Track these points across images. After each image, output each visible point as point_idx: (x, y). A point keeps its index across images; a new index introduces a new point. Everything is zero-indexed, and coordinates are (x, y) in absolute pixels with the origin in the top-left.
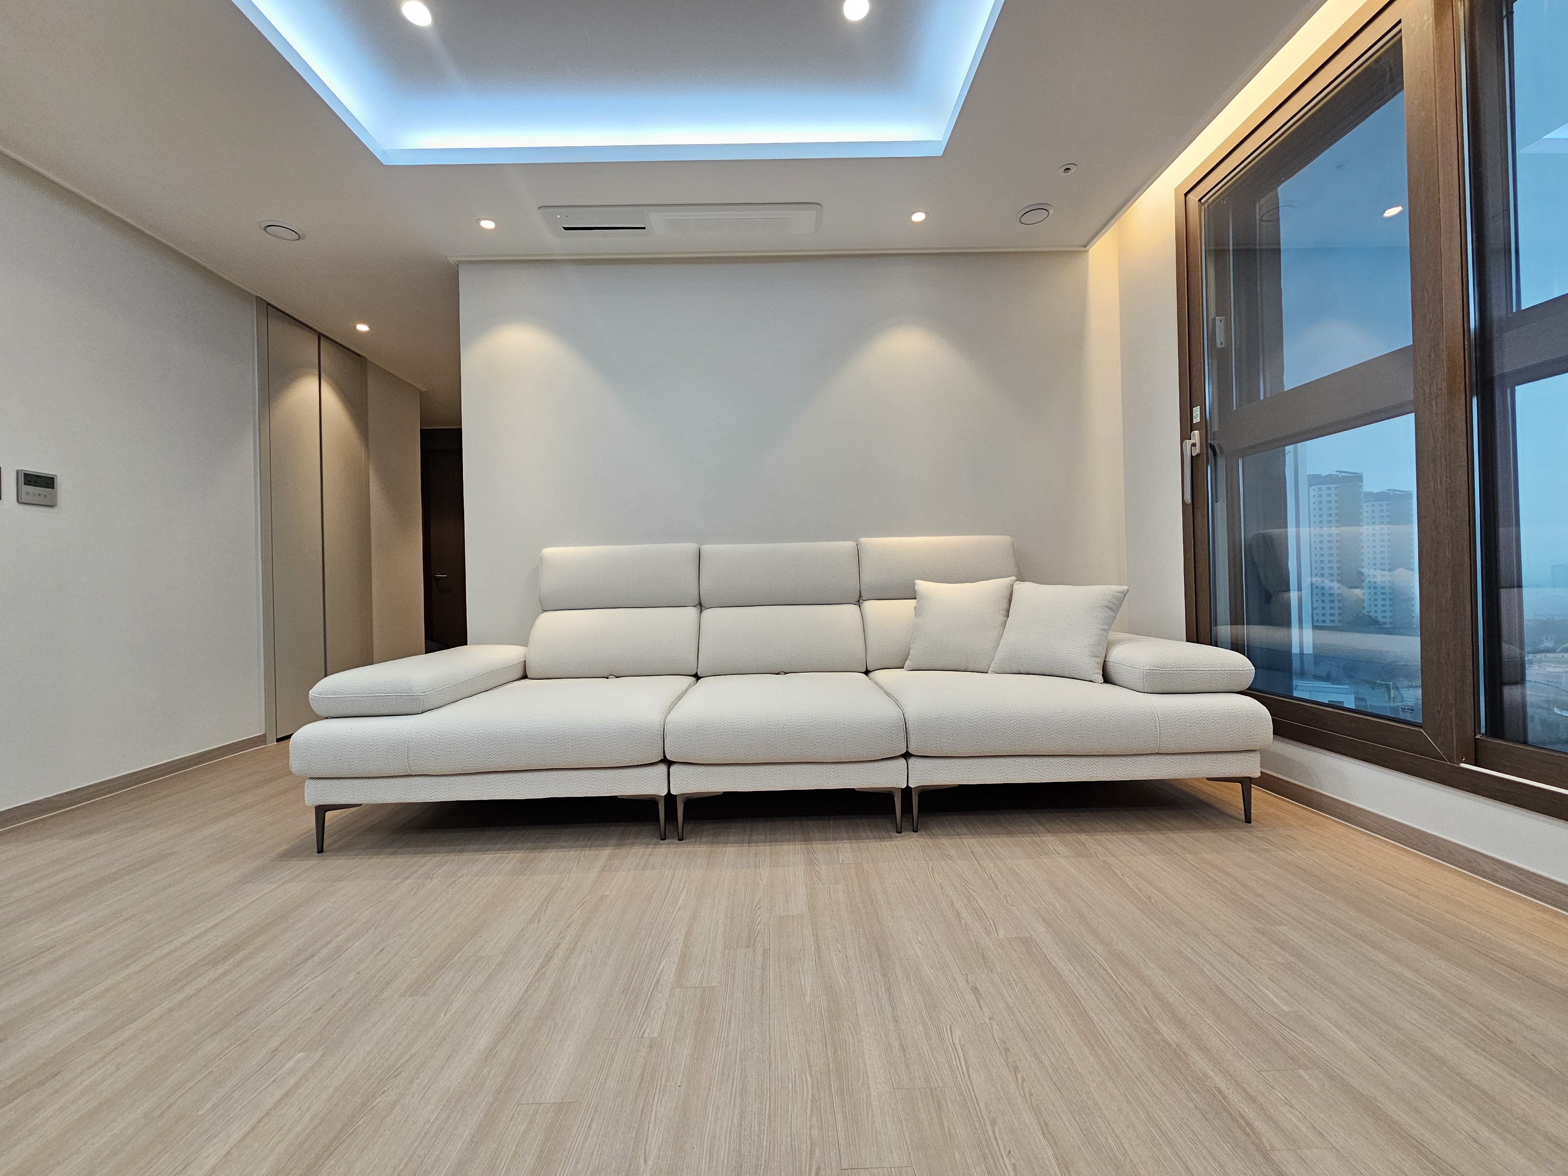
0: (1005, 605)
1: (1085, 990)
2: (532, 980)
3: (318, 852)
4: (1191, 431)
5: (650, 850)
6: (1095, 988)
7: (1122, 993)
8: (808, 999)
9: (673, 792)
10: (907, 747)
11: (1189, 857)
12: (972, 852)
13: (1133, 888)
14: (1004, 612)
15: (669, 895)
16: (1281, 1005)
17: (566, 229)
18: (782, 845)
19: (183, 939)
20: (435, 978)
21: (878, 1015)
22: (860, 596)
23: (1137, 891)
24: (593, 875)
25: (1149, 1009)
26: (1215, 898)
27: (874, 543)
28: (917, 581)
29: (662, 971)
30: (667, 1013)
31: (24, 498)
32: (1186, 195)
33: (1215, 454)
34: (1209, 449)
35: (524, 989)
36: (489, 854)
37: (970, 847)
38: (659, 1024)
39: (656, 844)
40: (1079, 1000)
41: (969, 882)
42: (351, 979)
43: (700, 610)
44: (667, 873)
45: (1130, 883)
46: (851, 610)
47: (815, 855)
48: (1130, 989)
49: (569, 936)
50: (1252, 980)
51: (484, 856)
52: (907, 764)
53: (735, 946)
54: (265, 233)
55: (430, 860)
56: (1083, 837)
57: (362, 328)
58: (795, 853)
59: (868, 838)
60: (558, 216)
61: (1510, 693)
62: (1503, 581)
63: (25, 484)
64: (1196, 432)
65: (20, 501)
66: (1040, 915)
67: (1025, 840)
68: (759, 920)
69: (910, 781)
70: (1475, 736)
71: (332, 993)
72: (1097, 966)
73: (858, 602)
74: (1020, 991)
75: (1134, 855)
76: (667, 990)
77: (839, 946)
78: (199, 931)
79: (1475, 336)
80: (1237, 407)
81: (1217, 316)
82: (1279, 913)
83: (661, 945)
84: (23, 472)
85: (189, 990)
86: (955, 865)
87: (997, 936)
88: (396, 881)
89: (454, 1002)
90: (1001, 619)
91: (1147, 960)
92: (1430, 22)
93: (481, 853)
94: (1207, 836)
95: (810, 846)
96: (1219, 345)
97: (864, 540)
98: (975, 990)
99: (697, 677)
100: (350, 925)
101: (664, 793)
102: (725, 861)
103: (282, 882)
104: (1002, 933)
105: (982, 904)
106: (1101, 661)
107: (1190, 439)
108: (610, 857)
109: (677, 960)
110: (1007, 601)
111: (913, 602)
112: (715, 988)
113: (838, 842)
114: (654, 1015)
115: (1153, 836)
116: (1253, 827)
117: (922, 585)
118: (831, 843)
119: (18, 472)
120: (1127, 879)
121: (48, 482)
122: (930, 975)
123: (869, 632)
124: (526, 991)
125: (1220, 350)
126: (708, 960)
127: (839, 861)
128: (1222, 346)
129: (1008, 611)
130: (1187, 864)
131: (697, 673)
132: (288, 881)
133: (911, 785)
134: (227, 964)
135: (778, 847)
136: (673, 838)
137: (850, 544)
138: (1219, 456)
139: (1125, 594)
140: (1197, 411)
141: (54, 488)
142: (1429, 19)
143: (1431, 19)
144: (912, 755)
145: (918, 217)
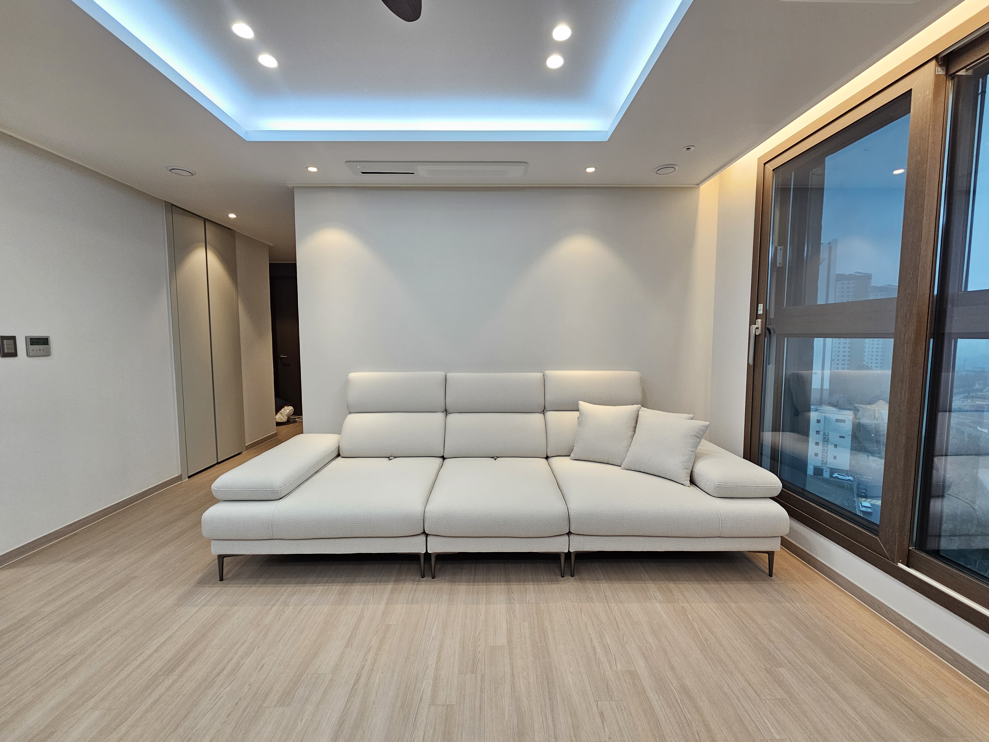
0: (634, 424)
1: (664, 717)
2: (349, 695)
3: (220, 581)
4: (756, 319)
5: (415, 586)
6: (670, 716)
7: (685, 720)
8: (506, 718)
9: (429, 552)
10: (569, 529)
11: (733, 605)
12: (605, 595)
13: (698, 631)
14: (632, 429)
15: (427, 626)
16: (775, 734)
17: (363, 173)
18: (493, 585)
19: (148, 652)
20: (294, 692)
21: (546, 733)
22: (545, 408)
23: (700, 634)
24: (382, 606)
25: (700, 734)
26: (745, 642)
27: (554, 374)
28: (580, 402)
29: (423, 690)
30: (427, 725)
31: (31, 353)
32: (765, 164)
33: (770, 332)
34: (767, 331)
35: (344, 704)
36: (320, 586)
37: (604, 592)
38: (422, 734)
39: (419, 581)
40: (660, 726)
41: (602, 622)
42: (246, 690)
43: (445, 414)
44: (425, 606)
45: (696, 626)
46: (539, 417)
47: (513, 595)
48: (689, 717)
49: (370, 659)
50: (760, 712)
51: (318, 587)
52: (569, 538)
53: (465, 672)
54: (170, 172)
55: (286, 589)
56: (671, 585)
57: (232, 216)
58: (501, 593)
59: (544, 581)
60: (358, 167)
61: (935, 505)
62: (937, 452)
63: (31, 345)
64: (760, 320)
65: (29, 355)
66: (642, 652)
67: (637, 585)
68: (479, 650)
69: (570, 548)
70: (909, 547)
71: (236, 701)
72: (672, 697)
73: (543, 412)
74: (627, 716)
75: (701, 602)
76: (426, 707)
77: (525, 674)
78: (155, 647)
79: (937, 299)
80: (786, 306)
81: (779, 246)
82: (780, 655)
83: (422, 668)
84: (29, 337)
85: (155, 696)
86: (595, 607)
87: (616, 669)
88: (268, 607)
89: (305, 712)
90: (631, 433)
91: (701, 693)
92: (930, 96)
93: (316, 585)
94: (744, 586)
95: (509, 586)
96: (778, 265)
97: (548, 373)
98: (602, 714)
99: (444, 458)
100: (243, 645)
101: (424, 552)
102: (460, 597)
103: (201, 605)
104: (619, 666)
105: (608, 642)
106: (689, 471)
107: (755, 324)
108: (392, 592)
109: (432, 682)
110: (634, 421)
111: (576, 414)
112: (454, 706)
113: (526, 583)
114: (419, 727)
115: (713, 586)
116: (773, 580)
117: (583, 405)
118: (522, 585)
119: (26, 337)
120: (695, 623)
121: (44, 341)
122: (576, 700)
123: (549, 432)
124: (346, 705)
125: (779, 268)
126: (449, 682)
127: (526, 601)
128: (781, 265)
129: (635, 428)
130: (731, 611)
131: (443, 456)
132: (204, 605)
133: (571, 551)
134: (174, 674)
135: (491, 587)
136: (428, 576)
137: (540, 375)
138: (772, 334)
139: (707, 427)
140: (761, 306)
141: (48, 345)
142: (929, 93)
143: (931, 95)
144: (572, 533)
145: (590, 170)
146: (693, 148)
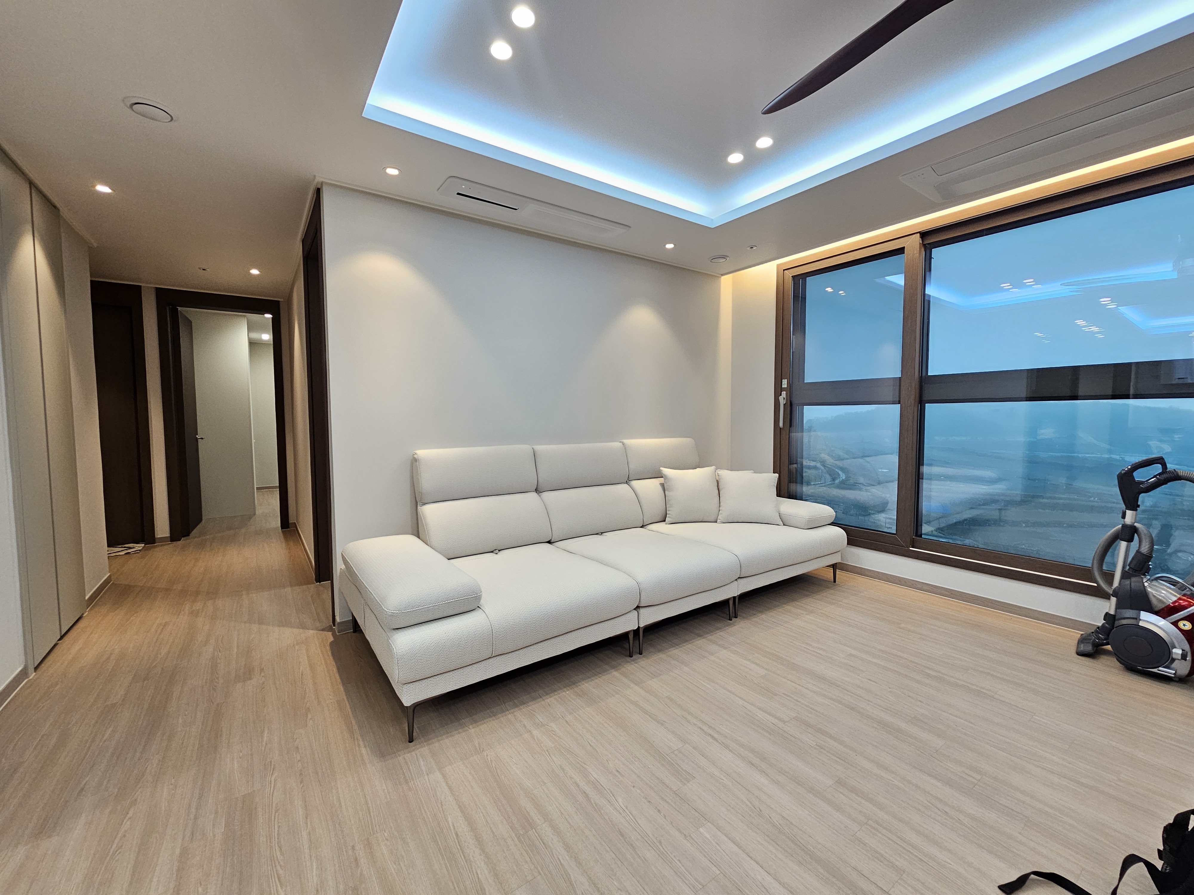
0: (716, 483)
3: (410, 742)
4: (781, 392)
9: (641, 626)
10: (740, 574)
11: (841, 603)
12: (773, 622)
17: (459, 194)
18: (694, 642)
22: (629, 477)
27: (631, 443)
28: (663, 468)
32: (784, 270)
37: (769, 620)
39: (632, 660)
43: (537, 494)
44: (671, 674)
46: (623, 488)
51: (547, 700)
52: (738, 583)
57: (103, 189)
64: (784, 392)
69: (739, 592)
70: (913, 537)
73: (629, 481)
95: (707, 638)
97: (627, 441)
99: (550, 543)
101: (637, 627)
102: (685, 658)
103: (436, 770)
107: (782, 396)
109: (762, 712)
111: (661, 481)
113: (715, 633)
116: (838, 585)
117: (665, 471)
123: (641, 501)
131: (550, 540)
132: (441, 768)
136: (635, 653)
137: (619, 444)
140: (785, 381)
144: (740, 578)
145: (670, 246)
146: (755, 248)
